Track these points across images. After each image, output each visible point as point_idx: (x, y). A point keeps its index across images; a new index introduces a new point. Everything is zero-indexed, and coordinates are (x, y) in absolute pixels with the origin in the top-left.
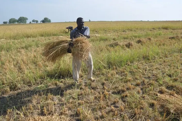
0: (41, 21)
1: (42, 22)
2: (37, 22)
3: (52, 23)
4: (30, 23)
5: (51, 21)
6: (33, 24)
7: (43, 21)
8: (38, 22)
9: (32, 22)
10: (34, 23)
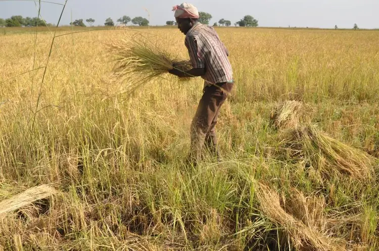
0: (237, 23)
1: (238, 25)
2: (228, 23)
3: (259, 28)
4: (215, 25)
5: (258, 23)
6: (220, 27)
7: (242, 24)
8: (230, 24)
9: (218, 24)
10: (221, 25)
